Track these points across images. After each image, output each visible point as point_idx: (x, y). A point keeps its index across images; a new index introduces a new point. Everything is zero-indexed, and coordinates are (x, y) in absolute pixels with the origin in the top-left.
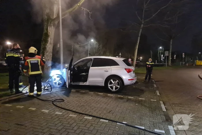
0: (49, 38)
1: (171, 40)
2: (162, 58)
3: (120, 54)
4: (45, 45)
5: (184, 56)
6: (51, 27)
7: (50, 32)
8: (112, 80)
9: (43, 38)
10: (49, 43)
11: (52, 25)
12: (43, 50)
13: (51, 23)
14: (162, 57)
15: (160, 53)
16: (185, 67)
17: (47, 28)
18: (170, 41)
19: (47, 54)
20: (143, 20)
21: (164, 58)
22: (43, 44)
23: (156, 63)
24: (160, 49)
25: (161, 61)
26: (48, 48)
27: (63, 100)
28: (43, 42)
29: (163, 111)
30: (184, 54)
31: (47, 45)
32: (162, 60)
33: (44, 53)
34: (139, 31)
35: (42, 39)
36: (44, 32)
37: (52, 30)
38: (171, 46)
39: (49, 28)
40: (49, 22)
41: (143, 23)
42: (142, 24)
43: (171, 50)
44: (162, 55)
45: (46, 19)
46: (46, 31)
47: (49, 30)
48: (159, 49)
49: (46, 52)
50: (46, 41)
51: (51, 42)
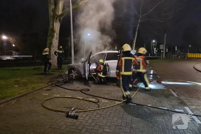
0: (55, 33)
1: (166, 34)
2: (155, 52)
3: (116, 47)
4: (51, 40)
5: (176, 49)
6: (57, 23)
7: (56, 28)
9: (49, 33)
10: (55, 38)
11: (58, 20)
12: (49, 45)
13: (56, 19)
14: (155, 50)
15: (153, 46)
16: (177, 59)
17: (53, 24)
18: (164, 35)
19: (54, 48)
20: (140, 15)
21: (156, 51)
22: (49, 39)
23: (149, 56)
24: (154, 42)
25: (154, 55)
26: (54, 43)
27: (88, 89)
28: (49, 37)
29: (176, 97)
30: (176, 47)
31: (54, 40)
32: (155, 53)
33: (51, 47)
34: (137, 26)
35: (48, 35)
36: (50, 28)
37: (58, 25)
38: (165, 40)
39: (55, 24)
40: (55, 18)
41: (140, 17)
42: (140, 19)
43: (165, 43)
44: (155, 49)
45: (52, 15)
46: (52, 27)
47: (55, 25)
48: (152, 42)
49: (52, 47)
50: (52, 36)
51: (57, 37)
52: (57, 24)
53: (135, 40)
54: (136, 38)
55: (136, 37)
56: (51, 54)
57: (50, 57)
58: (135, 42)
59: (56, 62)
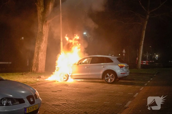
0: (44, 37)
3: (124, 51)
4: (40, 44)
6: (46, 26)
7: (45, 31)
8: (108, 74)
10: (44, 42)
12: (37, 50)
17: (42, 27)
20: (149, 10)
22: (38, 43)
26: (43, 47)
28: (38, 41)
31: (42, 44)
33: (39, 52)
34: (144, 23)
36: (39, 31)
39: (44, 27)
45: (41, 18)
46: (41, 30)
47: (44, 29)
49: (41, 52)
50: (41, 40)
51: (45, 41)
52: (46, 28)
53: (143, 41)
54: (143, 39)
55: (144, 37)
56: (39, 60)
57: (38, 63)
58: (143, 43)
59: (44, 68)
